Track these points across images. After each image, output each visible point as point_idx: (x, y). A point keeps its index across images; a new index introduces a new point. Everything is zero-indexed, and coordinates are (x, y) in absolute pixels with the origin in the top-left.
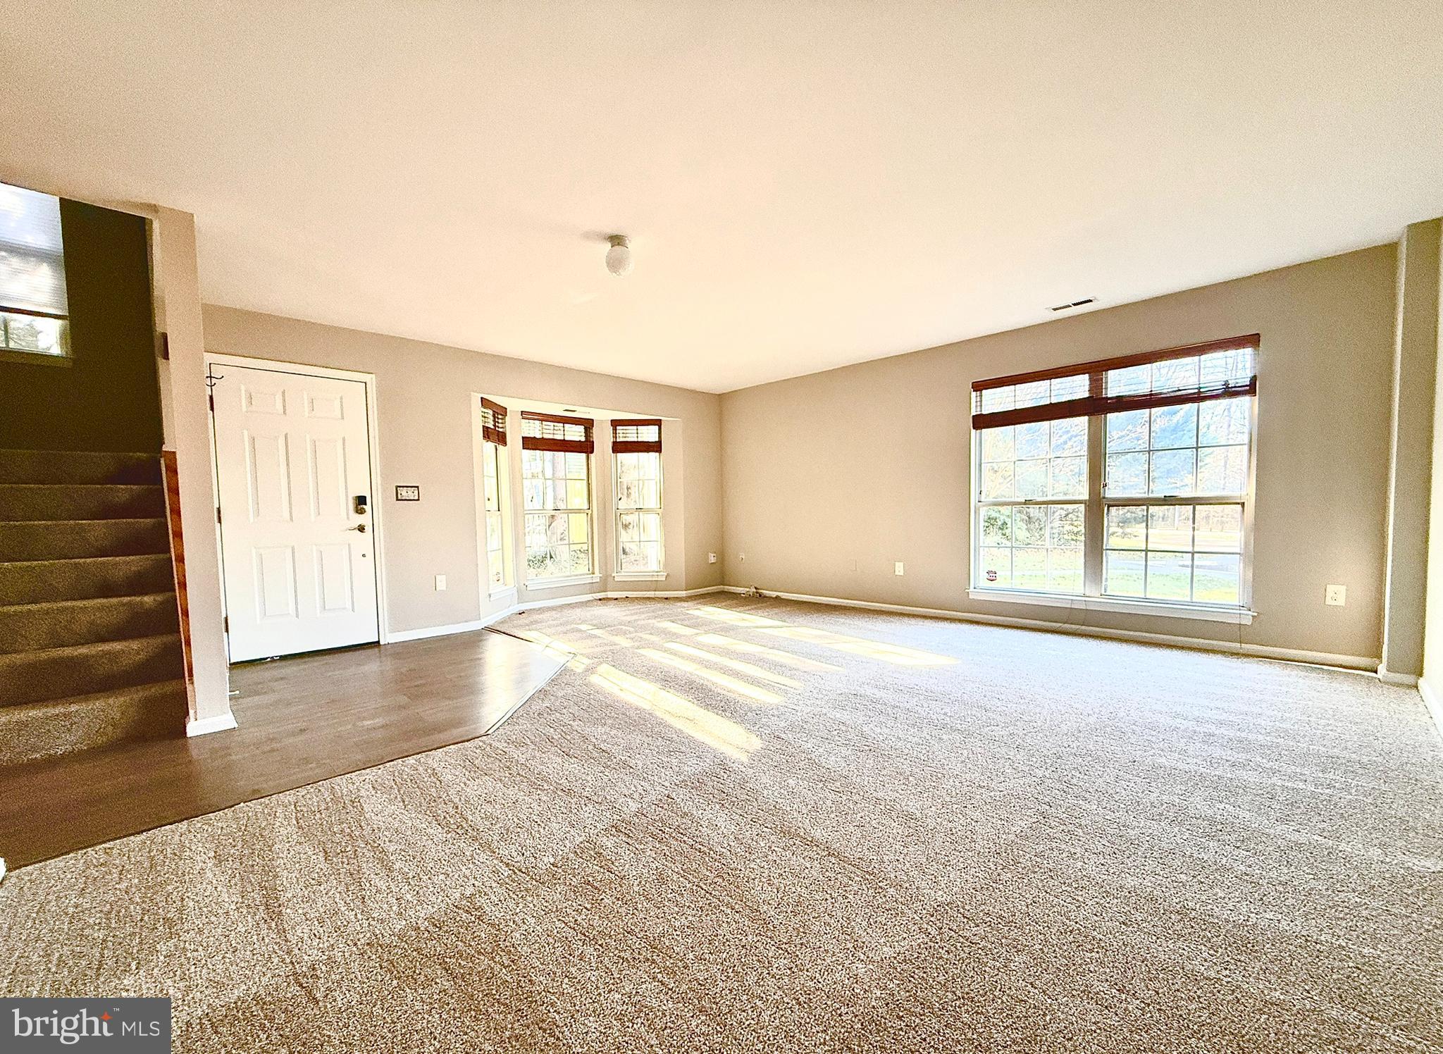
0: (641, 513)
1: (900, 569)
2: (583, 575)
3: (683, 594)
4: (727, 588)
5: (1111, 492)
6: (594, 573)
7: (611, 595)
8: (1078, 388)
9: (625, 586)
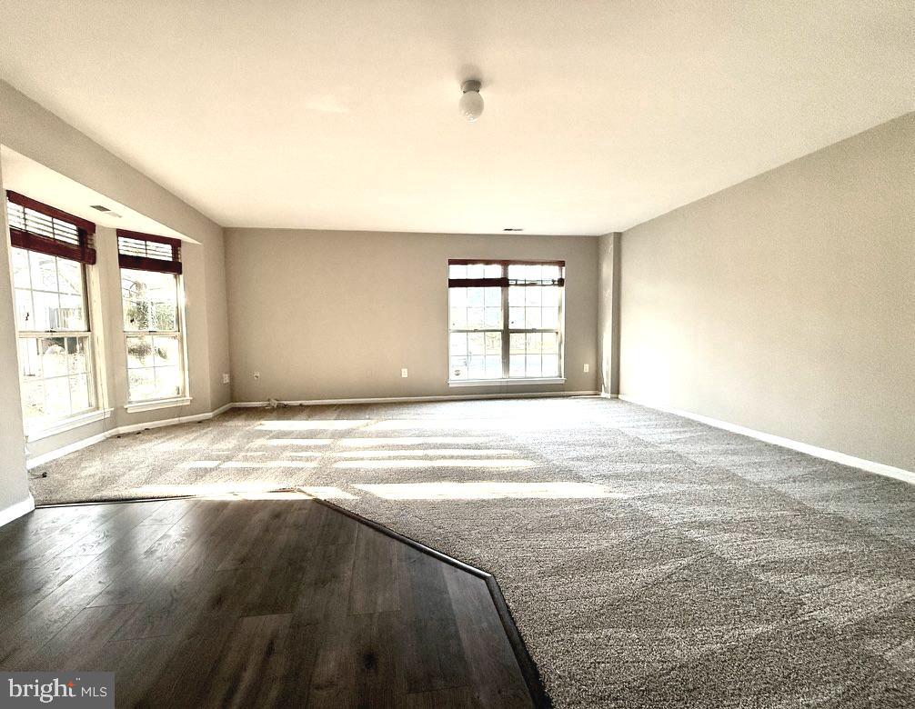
0: (154, 337)
1: (405, 373)
2: (83, 413)
3: (210, 415)
4: (238, 404)
5: (511, 327)
6: (98, 408)
7: (123, 430)
8: (495, 272)
9: (140, 417)
